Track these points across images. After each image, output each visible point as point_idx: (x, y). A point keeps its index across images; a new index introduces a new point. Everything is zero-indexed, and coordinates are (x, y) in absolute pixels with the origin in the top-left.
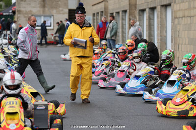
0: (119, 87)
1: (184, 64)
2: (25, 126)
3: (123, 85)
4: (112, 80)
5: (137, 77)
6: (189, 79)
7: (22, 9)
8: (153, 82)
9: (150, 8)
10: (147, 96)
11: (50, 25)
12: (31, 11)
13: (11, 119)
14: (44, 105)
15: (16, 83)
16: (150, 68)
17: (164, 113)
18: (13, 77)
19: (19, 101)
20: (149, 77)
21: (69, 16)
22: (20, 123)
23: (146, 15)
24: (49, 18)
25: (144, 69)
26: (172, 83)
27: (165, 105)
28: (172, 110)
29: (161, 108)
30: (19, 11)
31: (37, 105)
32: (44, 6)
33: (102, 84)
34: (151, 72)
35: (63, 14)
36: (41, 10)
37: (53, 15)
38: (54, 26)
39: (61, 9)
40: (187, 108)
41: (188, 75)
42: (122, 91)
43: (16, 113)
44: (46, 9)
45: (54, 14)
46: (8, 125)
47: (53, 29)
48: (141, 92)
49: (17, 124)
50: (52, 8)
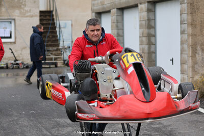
11: (9, 36)
21: (41, 20)
24: (7, 24)
35: (32, 16)
37: (14, 19)
38: (15, 38)
39: (26, 9)
44: (3, 9)
45: (16, 18)
47: (14, 43)
50: (13, 7)
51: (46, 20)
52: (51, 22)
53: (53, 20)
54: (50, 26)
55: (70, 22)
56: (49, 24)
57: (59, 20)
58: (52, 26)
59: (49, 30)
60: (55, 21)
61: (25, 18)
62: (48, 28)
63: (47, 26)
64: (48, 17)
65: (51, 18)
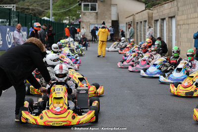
0: (142, 72)
1: (188, 56)
2: (69, 108)
3: (145, 70)
4: (138, 66)
5: (155, 65)
6: (191, 67)
7: (84, 20)
8: (165, 68)
9: (161, 19)
10: (162, 79)
12: (89, 21)
13: (57, 103)
14: (85, 90)
15: (64, 72)
16: (163, 59)
17: (176, 94)
18: (61, 68)
19: (64, 88)
20: (163, 64)
21: (112, 24)
22: (64, 106)
23: (159, 24)
25: (159, 59)
26: (179, 70)
27: (176, 87)
28: (182, 91)
29: (173, 89)
30: (83, 21)
31: (80, 90)
32: (97, 19)
33: (131, 69)
34: (164, 61)
36: (95, 20)
40: (193, 90)
41: (190, 64)
42: (145, 75)
43: (62, 98)
44: (99, 20)
46: (55, 107)
48: (158, 75)
49: (61, 107)
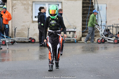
21: (83, 3)
37: (61, 2)
45: (63, 1)
51: (86, 3)
52: (90, 5)
53: (92, 3)
54: (89, 9)
55: (105, 6)
56: (89, 7)
57: (97, 4)
58: (91, 9)
59: (89, 12)
60: (94, 5)
61: (71, 2)
62: (88, 10)
63: (87, 8)
64: (88, 1)
65: (90, 2)
